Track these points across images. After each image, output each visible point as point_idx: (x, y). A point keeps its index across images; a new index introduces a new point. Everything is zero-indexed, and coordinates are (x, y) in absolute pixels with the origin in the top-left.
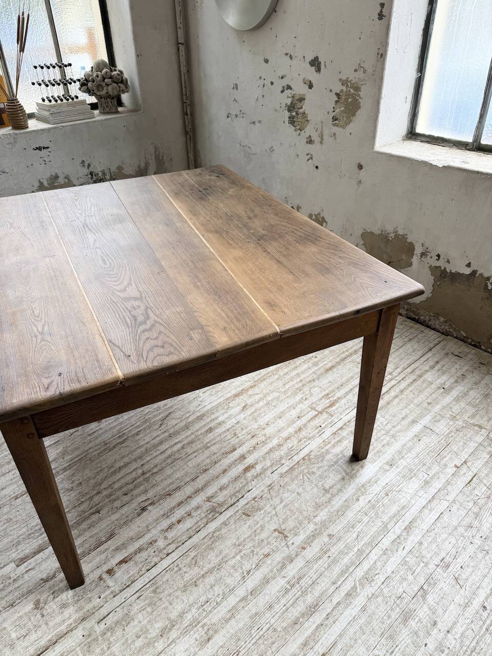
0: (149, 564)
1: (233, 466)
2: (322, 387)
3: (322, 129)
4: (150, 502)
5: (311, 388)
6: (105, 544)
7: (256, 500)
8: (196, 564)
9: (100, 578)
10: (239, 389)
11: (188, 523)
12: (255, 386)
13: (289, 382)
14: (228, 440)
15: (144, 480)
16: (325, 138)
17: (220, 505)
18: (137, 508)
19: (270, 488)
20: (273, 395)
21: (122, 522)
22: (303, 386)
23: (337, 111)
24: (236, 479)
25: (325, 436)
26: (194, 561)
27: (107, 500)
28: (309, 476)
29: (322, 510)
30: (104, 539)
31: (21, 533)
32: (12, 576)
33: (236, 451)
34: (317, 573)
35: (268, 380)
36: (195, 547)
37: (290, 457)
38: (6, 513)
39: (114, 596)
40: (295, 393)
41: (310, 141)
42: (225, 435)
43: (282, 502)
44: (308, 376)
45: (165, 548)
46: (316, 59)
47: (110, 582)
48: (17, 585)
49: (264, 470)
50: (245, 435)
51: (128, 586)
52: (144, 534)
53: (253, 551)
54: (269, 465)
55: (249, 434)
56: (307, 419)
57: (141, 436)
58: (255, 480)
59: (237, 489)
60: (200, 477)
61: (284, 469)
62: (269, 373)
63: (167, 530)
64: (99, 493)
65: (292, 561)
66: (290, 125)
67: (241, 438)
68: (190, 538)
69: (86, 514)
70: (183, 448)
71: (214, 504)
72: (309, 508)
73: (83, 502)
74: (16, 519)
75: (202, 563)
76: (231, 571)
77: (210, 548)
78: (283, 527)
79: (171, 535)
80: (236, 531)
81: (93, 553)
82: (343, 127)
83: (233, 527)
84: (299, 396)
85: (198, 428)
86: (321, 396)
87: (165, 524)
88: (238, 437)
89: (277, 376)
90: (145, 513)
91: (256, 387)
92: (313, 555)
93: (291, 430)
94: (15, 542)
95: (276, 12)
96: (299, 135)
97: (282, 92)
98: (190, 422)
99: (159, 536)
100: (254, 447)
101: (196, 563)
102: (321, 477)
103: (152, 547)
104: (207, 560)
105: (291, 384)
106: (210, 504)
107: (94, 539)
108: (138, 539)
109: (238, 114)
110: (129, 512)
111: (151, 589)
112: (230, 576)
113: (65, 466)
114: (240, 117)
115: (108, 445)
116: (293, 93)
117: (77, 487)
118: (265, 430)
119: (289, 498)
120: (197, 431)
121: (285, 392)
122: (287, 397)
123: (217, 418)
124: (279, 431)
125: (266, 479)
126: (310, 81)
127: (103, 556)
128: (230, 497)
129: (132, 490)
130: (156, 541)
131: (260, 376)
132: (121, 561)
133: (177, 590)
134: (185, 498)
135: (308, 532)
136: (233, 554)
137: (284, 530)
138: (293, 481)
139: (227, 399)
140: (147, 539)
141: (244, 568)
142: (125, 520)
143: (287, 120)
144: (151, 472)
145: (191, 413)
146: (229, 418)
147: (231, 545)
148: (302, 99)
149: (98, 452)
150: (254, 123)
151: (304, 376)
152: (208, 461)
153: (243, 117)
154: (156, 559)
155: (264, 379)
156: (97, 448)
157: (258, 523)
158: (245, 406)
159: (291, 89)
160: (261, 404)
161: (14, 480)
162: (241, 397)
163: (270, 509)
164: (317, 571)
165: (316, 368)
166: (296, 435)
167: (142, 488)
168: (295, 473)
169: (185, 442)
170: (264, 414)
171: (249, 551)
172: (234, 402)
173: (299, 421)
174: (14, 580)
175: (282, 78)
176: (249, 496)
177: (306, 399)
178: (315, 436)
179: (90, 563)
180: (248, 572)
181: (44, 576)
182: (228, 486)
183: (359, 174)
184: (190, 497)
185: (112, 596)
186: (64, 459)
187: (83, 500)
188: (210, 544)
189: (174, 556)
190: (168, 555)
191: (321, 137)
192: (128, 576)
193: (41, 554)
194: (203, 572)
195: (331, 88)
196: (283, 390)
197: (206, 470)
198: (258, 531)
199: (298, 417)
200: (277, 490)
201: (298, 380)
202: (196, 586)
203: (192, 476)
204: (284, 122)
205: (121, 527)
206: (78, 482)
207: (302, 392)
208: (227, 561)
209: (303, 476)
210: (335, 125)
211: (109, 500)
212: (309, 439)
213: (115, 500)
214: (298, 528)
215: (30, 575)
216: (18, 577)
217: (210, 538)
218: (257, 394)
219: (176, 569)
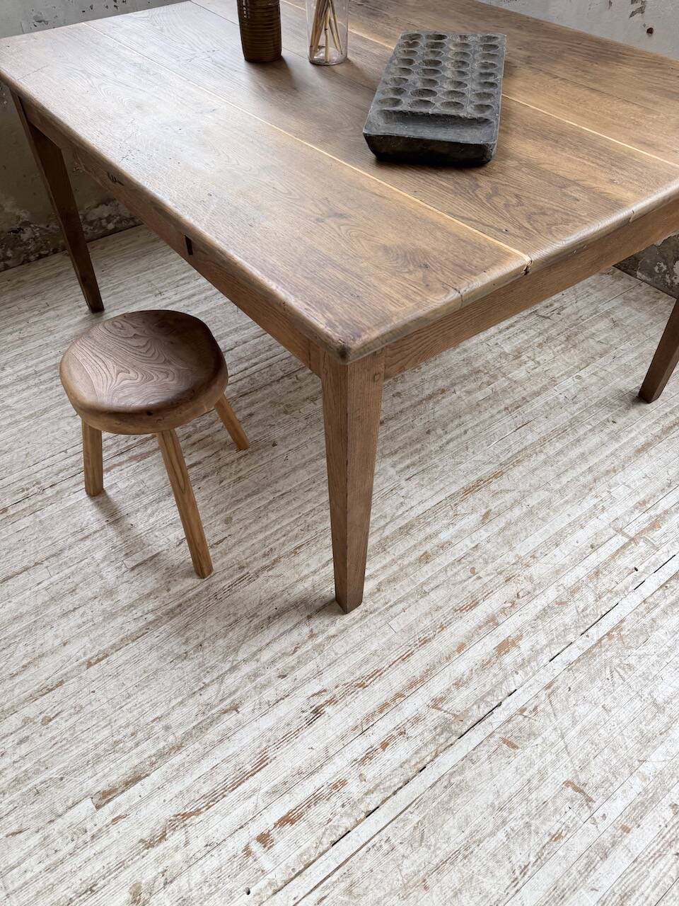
0: (335, 831)
1: (476, 638)
2: (632, 486)
4: (328, 698)
5: (610, 487)
6: (251, 779)
7: (525, 714)
8: (421, 841)
9: (248, 852)
10: (473, 478)
11: (401, 751)
12: (502, 473)
13: (567, 471)
14: (461, 582)
15: (315, 649)
17: (459, 718)
18: (305, 708)
19: (549, 691)
20: (539, 496)
21: (280, 734)
22: (595, 481)
24: (485, 665)
25: (646, 590)
26: (417, 834)
27: (250, 686)
28: (622, 673)
29: (655, 748)
30: (248, 768)
31: (100, 737)
32: (88, 827)
33: (479, 608)
34: (657, 889)
35: (526, 463)
36: (416, 802)
37: (583, 630)
38: (74, 695)
39: (275, 893)
40: (580, 497)
42: (455, 570)
43: (574, 722)
44: (603, 462)
45: (361, 800)
47: (265, 861)
48: (98, 848)
49: (536, 653)
50: (492, 574)
51: (299, 873)
52: (322, 766)
53: (528, 825)
54: (544, 642)
55: (500, 573)
56: (610, 553)
57: (303, 556)
58: (520, 672)
59: (488, 688)
60: (416, 656)
61: (573, 654)
62: (526, 448)
63: (363, 760)
64: (234, 668)
65: (606, 856)
67: (486, 580)
68: (406, 782)
69: (213, 711)
70: (379, 590)
71: (447, 716)
72: (628, 741)
73: (206, 685)
74: (90, 709)
75: (432, 840)
76: (490, 864)
77: (446, 808)
78: (583, 777)
79: (371, 771)
80: (493, 776)
81: (232, 796)
83: (486, 766)
84: (590, 502)
85: (402, 552)
86: (631, 504)
87: (359, 747)
88: (479, 578)
89: (542, 457)
90: (320, 721)
91: (504, 476)
92: (644, 846)
93: (580, 571)
94: (90, 756)
98: (387, 537)
99: (350, 773)
100: (513, 603)
101: (422, 837)
102: (645, 676)
103: (338, 795)
104: (442, 835)
105: (571, 475)
106: (440, 713)
107: (230, 765)
108: (312, 773)
110: (291, 715)
111: (343, 885)
112: (490, 875)
113: (171, 606)
115: (246, 570)
117: (195, 652)
118: (531, 569)
119: (589, 718)
120: (402, 557)
121: (561, 491)
122: (567, 502)
123: (436, 534)
124: (557, 572)
125: (542, 671)
127: (249, 805)
128: (475, 703)
129: (293, 668)
130: (343, 783)
131: (510, 454)
132: (282, 819)
133: (390, 894)
134: (392, 695)
135: (632, 795)
136: (490, 827)
137: (585, 785)
138: (592, 680)
139: (451, 497)
140: (328, 776)
141: (513, 859)
142: (286, 731)
144: (326, 635)
145: (388, 520)
146: (459, 535)
147: (485, 806)
149: (229, 582)
151: (596, 460)
152: (427, 622)
154: (347, 822)
155: (518, 462)
156: (226, 574)
157: (532, 764)
158: (487, 514)
160: (517, 512)
161: (84, 628)
162: (478, 495)
163: (553, 737)
164: (656, 885)
165: (617, 446)
166: (590, 585)
167: (311, 666)
168: (597, 663)
169: (382, 578)
170: (524, 534)
171: (521, 823)
172: (465, 504)
173: (594, 555)
174: (93, 837)
176: (512, 704)
177: (603, 509)
178: (627, 588)
179: (226, 815)
180: (524, 870)
181: (146, 835)
182: (470, 679)
184: (399, 695)
185: (270, 892)
186: (170, 592)
187: (207, 681)
188: (446, 799)
189: (380, 818)
190: (369, 814)
192: (298, 852)
193: (138, 785)
194: (437, 860)
196: (558, 486)
197: (425, 641)
198: (535, 782)
199: (592, 547)
200: (563, 696)
201: (585, 467)
202: (426, 888)
203: (400, 650)
205: (278, 744)
206: (195, 642)
207: (594, 493)
208: (480, 841)
209: (611, 672)
211: (254, 684)
212: (617, 594)
213: (264, 687)
214: (612, 784)
215: (121, 830)
216: (100, 830)
217: (446, 787)
218: (508, 491)
219: (386, 847)
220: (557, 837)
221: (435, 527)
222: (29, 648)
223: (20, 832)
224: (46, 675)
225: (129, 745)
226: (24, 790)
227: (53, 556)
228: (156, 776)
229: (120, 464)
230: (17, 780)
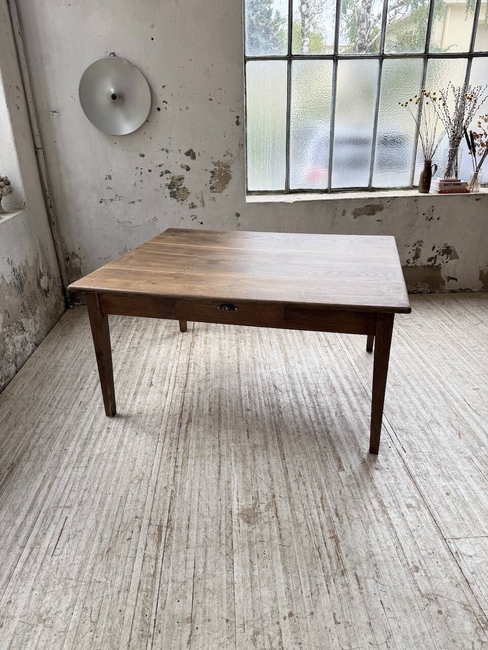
3: (202, 196)
10: (282, 359)
16: (205, 202)
18: (339, 418)
20: (301, 352)
23: (214, 182)
27: (322, 426)
32: (349, 474)
33: (330, 377)
41: (193, 206)
42: (314, 375)
46: (191, 151)
50: (321, 370)
53: (400, 396)
54: (350, 372)
56: (331, 351)
58: (356, 379)
59: (357, 386)
60: (337, 393)
61: (357, 369)
62: (280, 347)
65: (414, 389)
66: (172, 198)
69: (326, 436)
70: (309, 391)
73: (315, 434)
76: (406, 405)
77: (387, 406)
78: (393, 383)
82: (220, 192)
84: (311, 346)
85: (298, 381)
88: (320, 373)
89: (286, 345)
90: (346, 417)
91: (287, 354)
92: (415, 383)
95: (148, 121)
96: (182, 204)
97: (161, 176)
100: (334, 371)
105: (298, 344)
107: (348, 438)
109: (114, 198)
110: (339, 421)
114: (117, 200)
116: (172, 176)
118: (325, 364)
122: (307, 349)
123: (297, 373)
124: (330, 361)
126: (188, 166)
129: (323, 416)
134: (347, 401)
139: (286, 365)
142: (344, 424)
143: (168, 195)
144: (316, 406)
146: (302, 370)
148: (181, 179)
150: (133, 202)
152: (328, 387)
153: (120, 200)
155: (284, 350)
158: (298, 362)
159: (170, 173)
160: (303, 358)
162: (290, 360)
164: (424, 385)
166: (338, 358)
167: (325, 412)
169: (304, 388)
170: (312, 360)
172: (291, 364)
173: (329, 353)
174: (353, 474)
175: (160, 166)
177: (315, 345)
180: (411, 401)
181: (360, 462)
183: (238, 220)
185: (393, 443)
191: (203, 202)
193: (342, 460)
195: (206, 168)
196: (300, 348)
199: (326, 353)
204: (166, 197)
205: (348, 427)
210: (213, 192)
212: (344, 356)
213: (325, 423)
215: (355, 467)
218: (293, 356)
220: (405, 393)
221: (295, 373)
222: (263, 473)
223: (341, 491)
224: (279, 471)
225: (325, 457)
226: (325, 487)
227: (220, 457)
228: (341, 455)
229: (187, 427)
230: (320, 488)
